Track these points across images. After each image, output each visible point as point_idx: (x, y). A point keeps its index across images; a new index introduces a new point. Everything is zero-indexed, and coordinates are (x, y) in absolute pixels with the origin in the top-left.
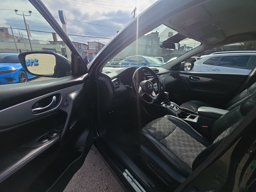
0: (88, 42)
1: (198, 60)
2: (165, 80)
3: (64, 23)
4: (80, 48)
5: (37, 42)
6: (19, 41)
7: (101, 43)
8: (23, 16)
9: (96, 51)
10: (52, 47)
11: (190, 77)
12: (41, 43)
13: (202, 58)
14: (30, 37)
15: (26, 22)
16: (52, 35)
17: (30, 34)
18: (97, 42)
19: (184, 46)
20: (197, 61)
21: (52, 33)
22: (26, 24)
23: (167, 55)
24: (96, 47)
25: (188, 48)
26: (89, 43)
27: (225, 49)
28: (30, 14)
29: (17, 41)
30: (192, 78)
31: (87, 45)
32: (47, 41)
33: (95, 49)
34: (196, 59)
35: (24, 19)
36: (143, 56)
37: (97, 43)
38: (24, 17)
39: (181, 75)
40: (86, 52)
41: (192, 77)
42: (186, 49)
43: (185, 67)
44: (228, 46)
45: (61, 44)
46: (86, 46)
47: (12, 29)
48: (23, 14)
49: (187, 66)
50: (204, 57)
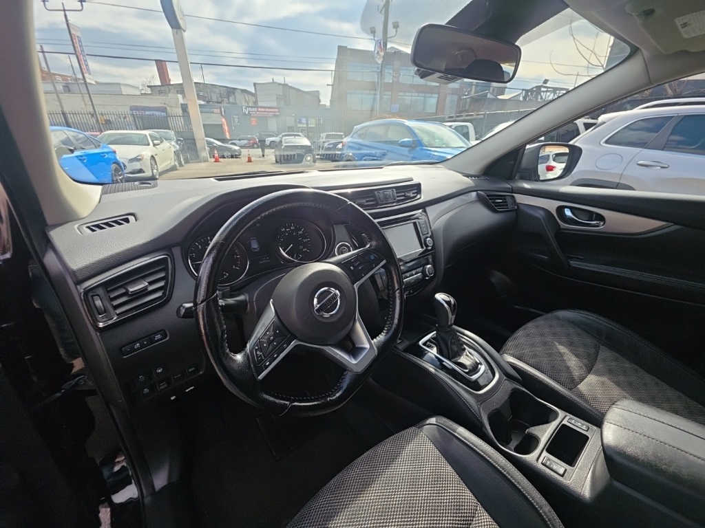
0: (255, 84)
1: (586, 130)
2: (448, 226)
3: (176, 28)
4: (233, 103)
5: (113, 90)
6: (66, 89)
7: (293, 86)
8: (63, 12)
9: (277, 110)
10: (155, 102)
11: (560, 210)
12: (125, 90)
13: (604, 123)
14: (86, 75)
15: (72, 32)
16: (155, 68)
17: (87, 65)
18: (280, 84)
19: (542, 86)
20: (584, 134)
21: (156, 60)
22: (73, 36)
23: (484, 115)
24: (277, 98)
25: (555, 90)
26: (257, 86)
27: (678, 91)
28: (82, 5)
29: (61, 87)
30: (568, 213)
31: (254, 92)
32: (143, 85)
33: (274, 104)
34: (581, 128)
35: (67, 20)
36: (407, 123)
37: (281, 86)
38: (65, 16)
39: (521, 199)
40: (249, 114)
41: (571, 208)
42: (548, 94)
43: (540, 161)
44: (688, 81)
45: (181, 93)
46: (250, 97)
47: (46, 54)
48: (62, 9)
49: (549, 155)
50: (612, 120)
